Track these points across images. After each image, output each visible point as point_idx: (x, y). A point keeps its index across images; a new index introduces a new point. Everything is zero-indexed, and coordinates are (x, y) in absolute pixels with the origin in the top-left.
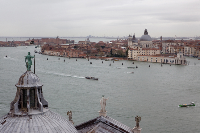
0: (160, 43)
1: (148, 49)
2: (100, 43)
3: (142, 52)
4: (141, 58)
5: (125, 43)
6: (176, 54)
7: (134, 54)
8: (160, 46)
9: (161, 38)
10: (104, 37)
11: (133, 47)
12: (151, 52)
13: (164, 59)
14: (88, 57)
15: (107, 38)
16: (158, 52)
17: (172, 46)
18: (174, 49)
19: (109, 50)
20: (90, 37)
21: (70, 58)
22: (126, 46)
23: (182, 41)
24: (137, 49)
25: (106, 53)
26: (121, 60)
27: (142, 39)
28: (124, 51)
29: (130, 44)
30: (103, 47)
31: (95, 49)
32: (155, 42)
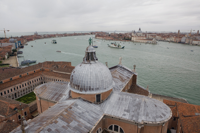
0: (145, 34)
1: (140, 37)
2: (120, 34)
3: (138, 38)
4: (137, 40)
5: (131, 34)
6: (152, 39)
7: (134, 39)
8: (146, 36)
9: (146, 32)
10: (122, 31)
11: (134, 36)
12: (142, 38)
13: (147, 41)
14: (114, 40)
15: (123, 32)
16: (145, 38)
17: (151, 35)
18: (151, 37)
19: (124, 37)
20: (115, 31)
21: (107, 40)
22: (131, 35)
23: (155, 34)
24: (136, 37)
25: (122, 38)
26: (129, 41)
27: (138, 32)
28: (130, 37)
29: (133, 34)
30: (121, 36)
31: (117, 36)
32: (144, 34)
